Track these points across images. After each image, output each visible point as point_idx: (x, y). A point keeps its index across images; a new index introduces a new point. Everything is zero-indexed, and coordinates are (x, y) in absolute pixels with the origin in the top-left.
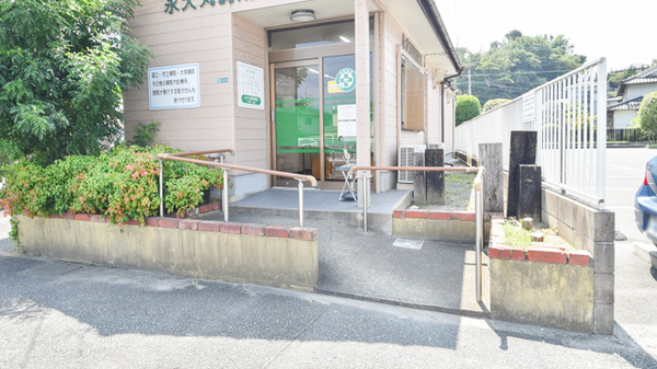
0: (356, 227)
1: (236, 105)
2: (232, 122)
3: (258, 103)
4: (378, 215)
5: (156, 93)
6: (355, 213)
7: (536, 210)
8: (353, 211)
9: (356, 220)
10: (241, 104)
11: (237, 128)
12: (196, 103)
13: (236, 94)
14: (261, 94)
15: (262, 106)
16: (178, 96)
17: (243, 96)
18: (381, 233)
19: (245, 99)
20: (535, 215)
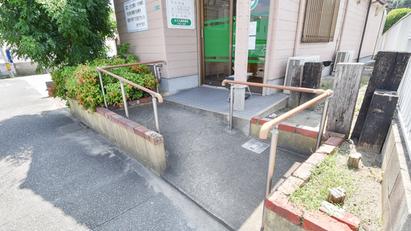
0: (226, 125)
1: (166, 27)
2: (162, 41)
3: (189, 23)
4: (240, 119)
5: (129, 20)
6: (226, 116)
7: (377, 141)
8: (225, 114)
9: (226, 120)
10: (170, 25)
11: (167, 45)
12: (145, 27)
13: (165, 18)
14: (192, 17)
15: (193, 26)
16: (139, 22)
17: (173, 20)
18: (241, 133)
19: (174, 22)
20: (375, 146)
